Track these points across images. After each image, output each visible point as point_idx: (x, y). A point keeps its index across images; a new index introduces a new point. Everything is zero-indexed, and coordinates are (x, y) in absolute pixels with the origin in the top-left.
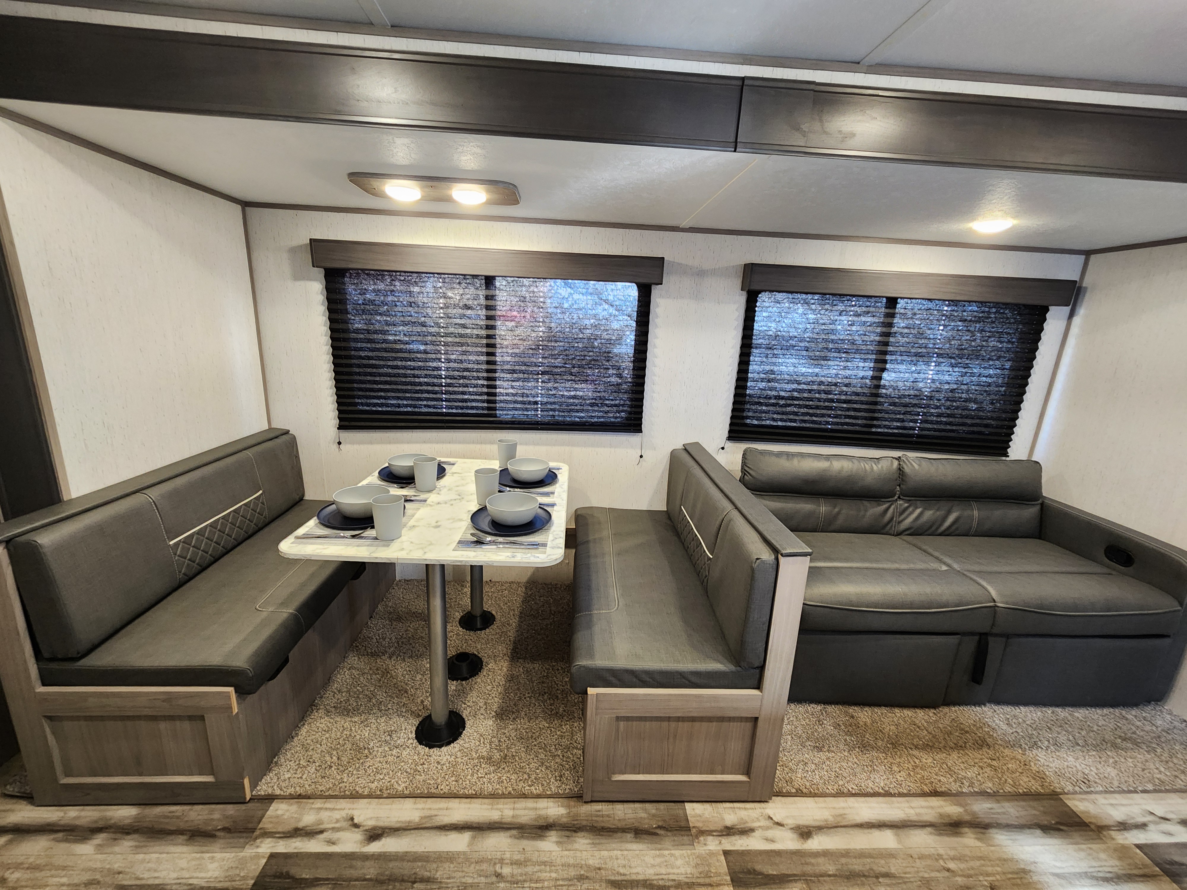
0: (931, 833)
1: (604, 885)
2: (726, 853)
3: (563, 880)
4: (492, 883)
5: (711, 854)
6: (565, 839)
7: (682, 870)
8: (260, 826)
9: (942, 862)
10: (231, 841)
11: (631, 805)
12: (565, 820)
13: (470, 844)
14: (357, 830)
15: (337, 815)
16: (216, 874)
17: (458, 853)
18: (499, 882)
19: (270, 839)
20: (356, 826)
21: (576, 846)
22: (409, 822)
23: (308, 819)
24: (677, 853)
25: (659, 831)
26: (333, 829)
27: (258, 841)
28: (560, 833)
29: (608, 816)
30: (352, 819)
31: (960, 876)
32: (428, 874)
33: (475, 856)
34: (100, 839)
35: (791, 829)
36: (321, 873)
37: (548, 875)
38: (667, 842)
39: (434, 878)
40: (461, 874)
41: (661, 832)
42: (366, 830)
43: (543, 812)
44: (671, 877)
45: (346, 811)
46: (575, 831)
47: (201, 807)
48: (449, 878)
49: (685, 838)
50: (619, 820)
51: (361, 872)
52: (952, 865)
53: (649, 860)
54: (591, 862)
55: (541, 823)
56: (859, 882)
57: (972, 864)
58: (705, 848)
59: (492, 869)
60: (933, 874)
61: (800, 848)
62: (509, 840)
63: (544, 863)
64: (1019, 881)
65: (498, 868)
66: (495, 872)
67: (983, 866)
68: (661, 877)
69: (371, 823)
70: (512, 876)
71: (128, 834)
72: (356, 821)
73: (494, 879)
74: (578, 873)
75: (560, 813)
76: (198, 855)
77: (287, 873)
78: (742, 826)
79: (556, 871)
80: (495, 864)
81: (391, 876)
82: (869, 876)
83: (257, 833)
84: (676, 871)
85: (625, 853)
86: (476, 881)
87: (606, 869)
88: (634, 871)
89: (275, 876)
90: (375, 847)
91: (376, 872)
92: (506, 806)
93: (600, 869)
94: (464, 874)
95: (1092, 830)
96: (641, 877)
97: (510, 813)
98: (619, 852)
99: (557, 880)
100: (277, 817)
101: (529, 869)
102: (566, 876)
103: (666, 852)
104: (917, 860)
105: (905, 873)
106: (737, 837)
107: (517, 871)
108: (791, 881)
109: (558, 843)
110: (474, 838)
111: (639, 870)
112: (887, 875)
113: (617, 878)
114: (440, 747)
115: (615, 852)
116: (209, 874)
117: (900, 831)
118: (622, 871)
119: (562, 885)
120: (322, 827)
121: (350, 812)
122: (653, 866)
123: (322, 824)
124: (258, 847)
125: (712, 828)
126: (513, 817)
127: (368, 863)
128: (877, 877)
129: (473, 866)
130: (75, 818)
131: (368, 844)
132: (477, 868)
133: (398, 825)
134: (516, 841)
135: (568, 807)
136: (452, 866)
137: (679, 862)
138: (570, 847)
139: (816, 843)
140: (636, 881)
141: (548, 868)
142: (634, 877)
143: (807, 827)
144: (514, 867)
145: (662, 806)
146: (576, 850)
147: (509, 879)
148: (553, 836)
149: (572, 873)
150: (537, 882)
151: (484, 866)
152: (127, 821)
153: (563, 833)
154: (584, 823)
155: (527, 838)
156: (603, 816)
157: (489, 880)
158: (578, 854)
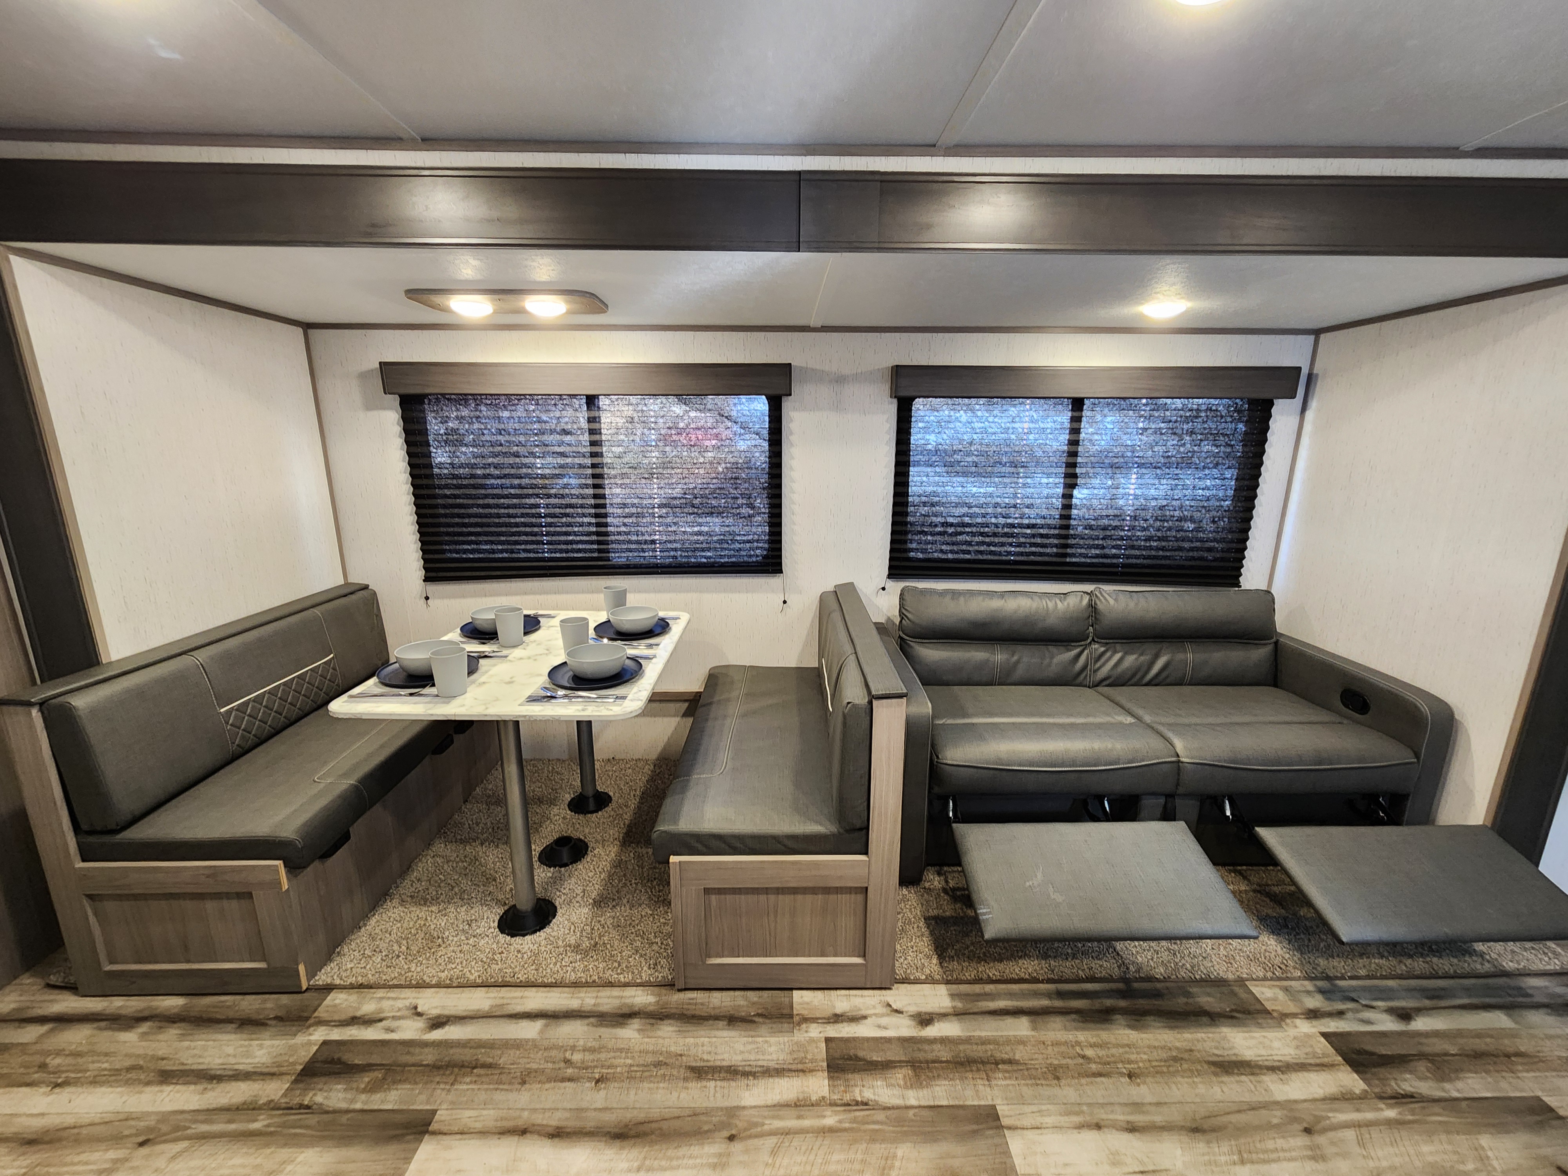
0: (1074, 1020)
1: (682, 1071)
2: (828, 1040)
3: (637, 1066)
4: (560, 1069)
5: (812, 1041)
6: (649, 1027)
7: (774, 1057)
8: (316, 1014)
9: (1078, 1049)
10: (282, 1029)
11: (732, 993)
12: (651, 1008)
13: (541, 1032)
14: (419, 1018)
15: (400, 1004)
16: (264, 1060)
17: (527, 1041)
18: (567, 1068)
19: (324, 1028)
20: (420, 1015)
21: (659, 1033)
22: (478, 1010)
23: (368, 1007)
24: (773, 1040)
25: (756, 1019)
26: (393, 1017)
27: (312, 1029)
28: (643, 1021)
29: (702, 1004)
30: (416, 1008)
31: (1095, 1063)
32: (491, 1060)
33: (546, 1043)
34: (145, 1027)
35: (911, 1016)
36: (375, 1059)
37: (623, 1061)
38: (763, 1029)
39: (496, 1064)
40: (526, 1060)
41: (761, 1020)
42: (430, 1019)
43: (628, 1001)
44: (760, 1063)
45: (410, 1001)
46: (661, 1019)
47: (254, 997)
48: (513, 1064)
49: (786, 1025)
50: (714, 1008)
51: (419, 1058)
52: (1089, 1052)
53: (739, 1047)
54: (673, 1049)
55: (626, 1010)
56: (974, 1068)
57: (1114, 1051)
58: (806, 1035)
59: (561, 1056)
60: (1064, 1062)
61: (915, 1035)
62: (586, 1028)
63: (621, 1050)
64: (1165, 1069)
65: (568, 1055)
66: (565, 1058)
67: (1126, 1053)
68: (748, 1063)
69: (435, 1012)
70: (583, 1062)
71: (174, 1022)
72: (419, 1010)
73: (562, 1065)
74: (656, 1059)
75: (648, 1002)
76: (246, 1043)
77: (339, 1059)
78: (854, 1014)
79: (633, 1058)
80: (566, 1050)
81: (449, 1062)
82: (988, 1063)
83: (311, 1021)
84: (767, 1057)
85: (714, 1040)
86: (542, 1066)
87: (689, 1056)
88: (720, 1057)
89: (325, 1062)
90: (437, 1035)
91: (434, 1059)
92: (587, 995)
93: (681, 1055)
94: (529, 1060)
95: (1273, 1018)
96: (725, 1064)
97: (593, 1001)
98: (707, 1039)
99: (631, 1066)
100: (335, 1006)
101: (603, 1056)
102: (641, 1062)
103: (761, 1039)
104: (1050, 1048)
105: (1032, 1060)
106: (845, 1024)
107: (588, 1057)
108: (895, 1067)
109: (639, 1030)
110: (546, 1026)
111: (726, 1056)
112: (1010, 1062)
113: (698, 1064)
114: (524, 935)
115: (702, 1039)
116: (256, 1060)
117: (1039, 1019)
118: (705, 1057)
119: (636, 1071)
120: (382, 1015)
121: (414, 1002)
122: (742, 1052)
123: (383, 1012)
124: (310, 1034)
125: (818, 1016)
126: (594, 1005)
127: (426, 1050)
128: (997, 1063)
129: (541, 1052)
130: (120, 1007)
131: (430, 1032)
132: (545, 1054)
133: (464, 1014)
134: (594, 1029)
135: (659, 995)
136: (518, 1052)
137: (772, 1049)
138: (651, 1034)
139: (933, 1031)
140: (720, 1067)
141: (623, 1055)
142: (718, 1063)
143: (929, 1014)
144: (587, 1053)
145: (766, 994)
146: (659, 1037)
147: (579, 1065)
148: (636, 1023)
149: (650, 1059)
150: (609, 1067)
151: (554, 1053)
152: (175, 1011)
153: (647, 1021)
154: (673, 1011)
155: (607, 1026)
156: (696, 1004)
157: (557, 1066)
158: (661, 1041)
